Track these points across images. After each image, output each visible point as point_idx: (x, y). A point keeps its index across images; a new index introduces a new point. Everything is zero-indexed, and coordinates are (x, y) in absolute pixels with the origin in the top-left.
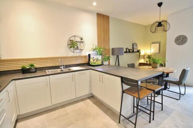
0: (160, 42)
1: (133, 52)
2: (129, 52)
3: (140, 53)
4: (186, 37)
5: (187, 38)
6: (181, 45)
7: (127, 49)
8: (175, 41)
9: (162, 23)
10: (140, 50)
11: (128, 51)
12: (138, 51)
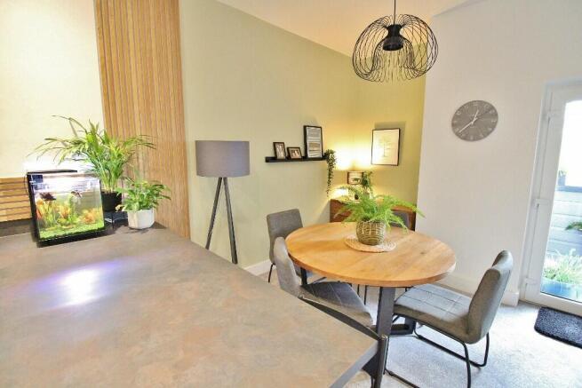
0: (404, 124)
1: (305, 158)
2: (288, 159)
3: (331, 165)
4: (492, 108)
5: (495, 115)
6: (474, 140)
7: (279, 148)
8: (454, 125)
9: (402, 33)
10: (332, 153)
11: (281, 155)
12: (327, 157)
